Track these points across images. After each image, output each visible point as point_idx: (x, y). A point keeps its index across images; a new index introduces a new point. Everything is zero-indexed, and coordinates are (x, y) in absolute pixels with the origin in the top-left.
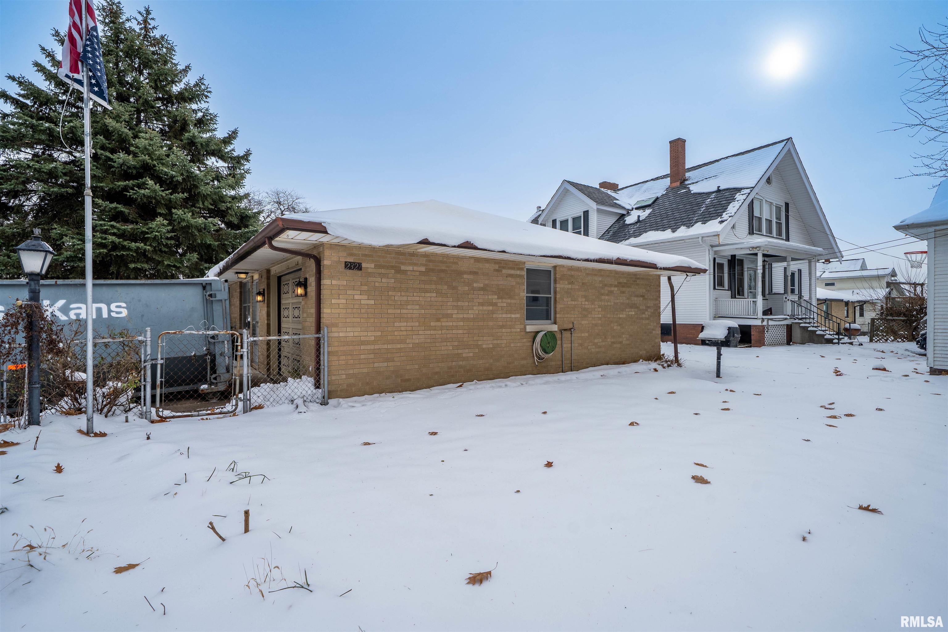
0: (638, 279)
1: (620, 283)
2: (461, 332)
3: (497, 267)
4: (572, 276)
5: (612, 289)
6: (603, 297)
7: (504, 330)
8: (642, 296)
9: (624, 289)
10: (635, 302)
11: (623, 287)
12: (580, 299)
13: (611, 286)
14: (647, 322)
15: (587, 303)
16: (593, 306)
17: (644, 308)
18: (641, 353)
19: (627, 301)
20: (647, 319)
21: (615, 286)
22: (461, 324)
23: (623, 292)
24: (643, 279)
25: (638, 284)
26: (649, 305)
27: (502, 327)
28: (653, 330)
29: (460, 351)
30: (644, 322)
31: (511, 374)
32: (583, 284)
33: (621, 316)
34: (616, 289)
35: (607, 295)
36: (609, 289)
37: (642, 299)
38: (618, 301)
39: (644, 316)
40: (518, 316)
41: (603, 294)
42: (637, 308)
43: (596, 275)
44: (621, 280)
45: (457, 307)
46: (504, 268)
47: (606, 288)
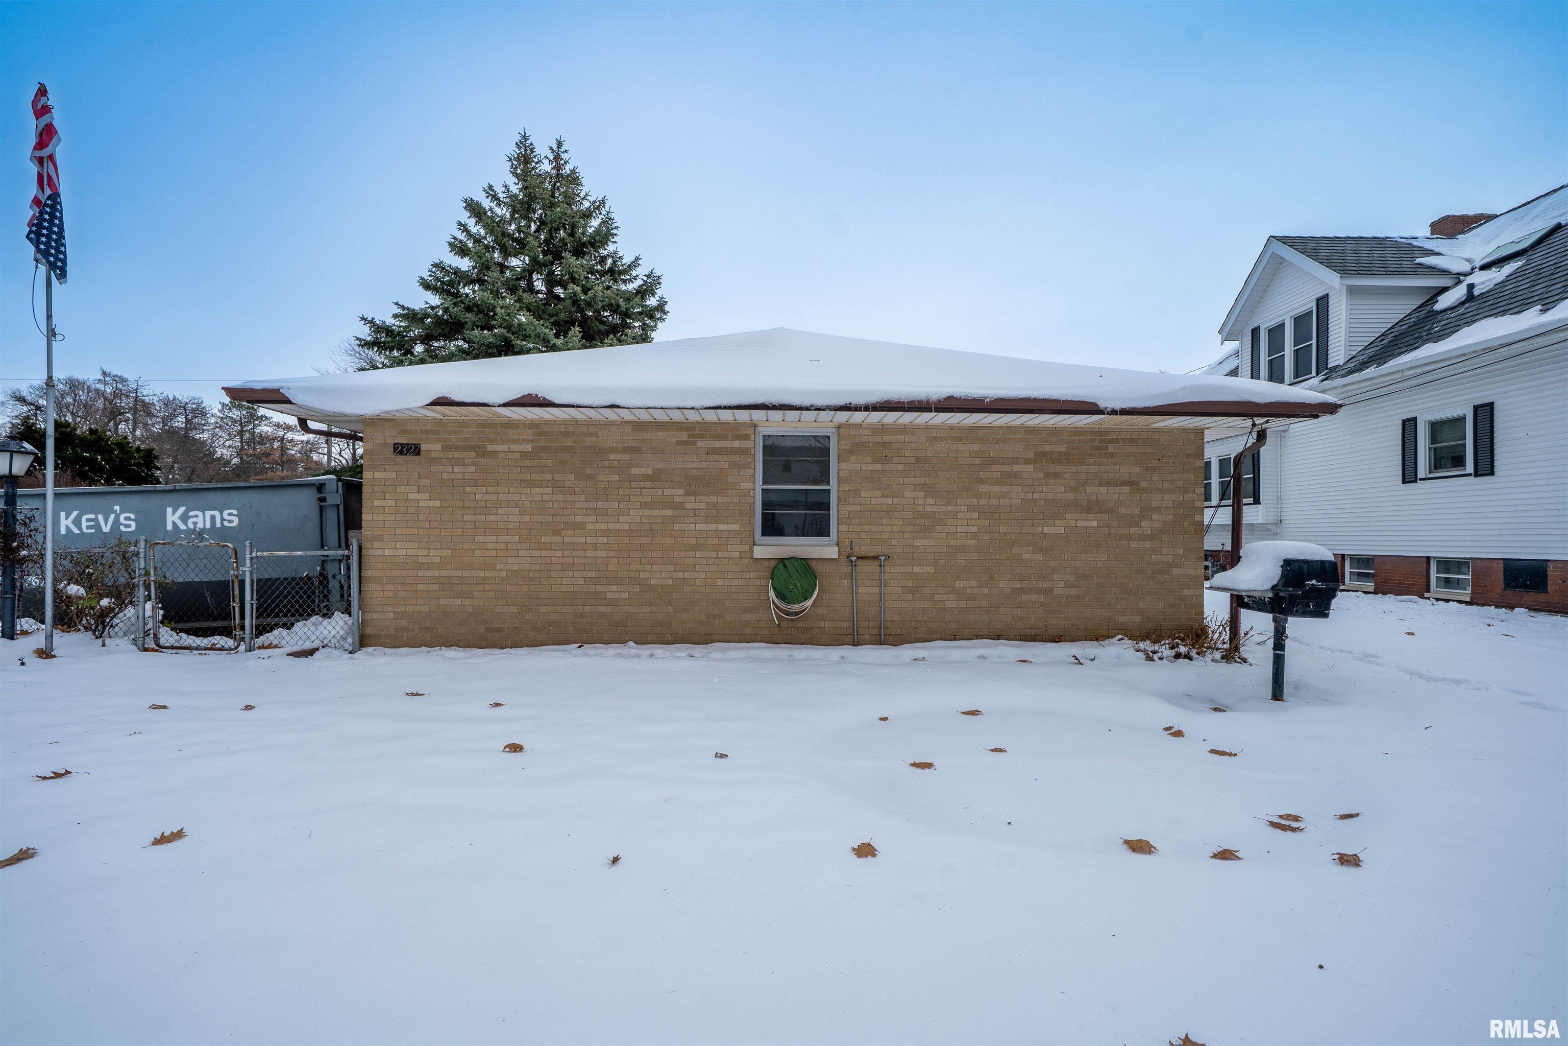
0: (1113, 441)
1: (1044, 454)
2: (603, 554)
3: (684, 436)
4: (885, 445)
5: (1016, 468)
6: (983, 488)
7: (699, 554)
8: (1130, 483)
9: (1058, 468)
10: (1101, 498)
11: (1055, 462)
12: (907, 494)
13: (1012, 461)
14: (1148, 544)
15: (930, 501)
16: (950, 508)
17: (1137, 511)
18: (1121, 619)
19: (1071, 496)
20: (1152, 537)
21: (1027, 462)
22: (605, 540)
23: (1057, 476)
24: (1131, 441)
25: (1112, 455)
26: (1154, 504)
27: (695, 548)
28: (1172, 565)
29: (599, 588)
30: (1133, 544)
31: (716, 637)
32: (918, 460)
33: (1046, 530)
34: (1030, 468)
35: (998, 482)
36: (1007, 469)
37: (1127, 489)
38: (1036, 496)
39: (1134, 530)
40: (736, 527)
41: (982, 481)
42: (1110, 511)
43: (961, 439)
44: (1047, 448)
45: (595, 511)
46: (701, 437)
47: (995, 468)
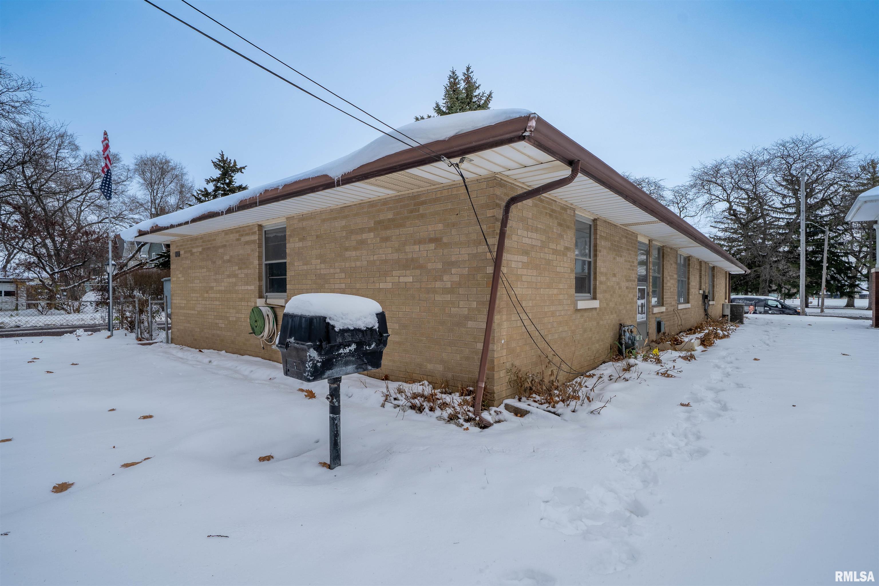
0: (423, 203)
1: (380, 222)
2: (218, 303)
3: (237, 236)
4: (303, 229)
5: (364, 236)
6: (348, 254)
7: (243, 303)
8: (436, 240)
9: (388, 233)
10: (415, 256)
11: (386, 228)
12: (314, 262)
13: (362, 230)
14: (448, 297)
15: (323, 266)
16: (332, 271)
17: (440, 266)
18: (430, 366)
19: (395, 256)
21: (370, 230)
22: (218, 295)
23: (386, 239)
24: (436, 200)
25: (422, 216)
26: (453, 259)
27: (241, 300)
28: (467, 318)
29: (217, 321)
30: (438, 298)
31: (248, 352)
32: (317, 237)
33: (382, 286)
34: (372, 235)
35: (355, 249)
36: (359, 237)
37: (432, 246)
38: (376, 257)
39: (438, 284)
40: (252, 287)
41: (347, 249)
42: (421, 267)
43: (335, 218)
44: (382, 217)
45: (216, 280)
46: (242, 235)
47: (353, 237)
